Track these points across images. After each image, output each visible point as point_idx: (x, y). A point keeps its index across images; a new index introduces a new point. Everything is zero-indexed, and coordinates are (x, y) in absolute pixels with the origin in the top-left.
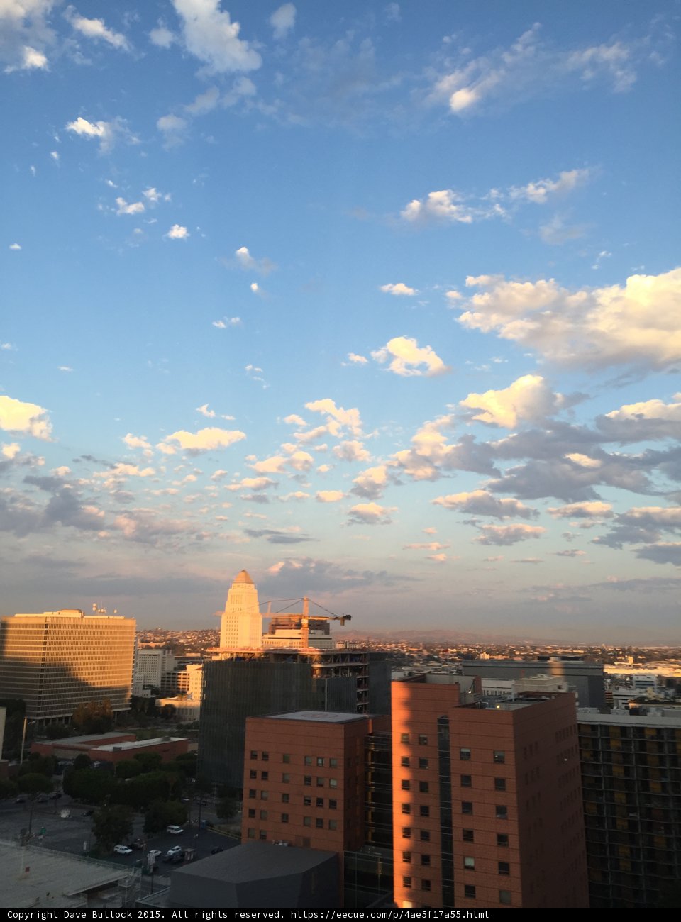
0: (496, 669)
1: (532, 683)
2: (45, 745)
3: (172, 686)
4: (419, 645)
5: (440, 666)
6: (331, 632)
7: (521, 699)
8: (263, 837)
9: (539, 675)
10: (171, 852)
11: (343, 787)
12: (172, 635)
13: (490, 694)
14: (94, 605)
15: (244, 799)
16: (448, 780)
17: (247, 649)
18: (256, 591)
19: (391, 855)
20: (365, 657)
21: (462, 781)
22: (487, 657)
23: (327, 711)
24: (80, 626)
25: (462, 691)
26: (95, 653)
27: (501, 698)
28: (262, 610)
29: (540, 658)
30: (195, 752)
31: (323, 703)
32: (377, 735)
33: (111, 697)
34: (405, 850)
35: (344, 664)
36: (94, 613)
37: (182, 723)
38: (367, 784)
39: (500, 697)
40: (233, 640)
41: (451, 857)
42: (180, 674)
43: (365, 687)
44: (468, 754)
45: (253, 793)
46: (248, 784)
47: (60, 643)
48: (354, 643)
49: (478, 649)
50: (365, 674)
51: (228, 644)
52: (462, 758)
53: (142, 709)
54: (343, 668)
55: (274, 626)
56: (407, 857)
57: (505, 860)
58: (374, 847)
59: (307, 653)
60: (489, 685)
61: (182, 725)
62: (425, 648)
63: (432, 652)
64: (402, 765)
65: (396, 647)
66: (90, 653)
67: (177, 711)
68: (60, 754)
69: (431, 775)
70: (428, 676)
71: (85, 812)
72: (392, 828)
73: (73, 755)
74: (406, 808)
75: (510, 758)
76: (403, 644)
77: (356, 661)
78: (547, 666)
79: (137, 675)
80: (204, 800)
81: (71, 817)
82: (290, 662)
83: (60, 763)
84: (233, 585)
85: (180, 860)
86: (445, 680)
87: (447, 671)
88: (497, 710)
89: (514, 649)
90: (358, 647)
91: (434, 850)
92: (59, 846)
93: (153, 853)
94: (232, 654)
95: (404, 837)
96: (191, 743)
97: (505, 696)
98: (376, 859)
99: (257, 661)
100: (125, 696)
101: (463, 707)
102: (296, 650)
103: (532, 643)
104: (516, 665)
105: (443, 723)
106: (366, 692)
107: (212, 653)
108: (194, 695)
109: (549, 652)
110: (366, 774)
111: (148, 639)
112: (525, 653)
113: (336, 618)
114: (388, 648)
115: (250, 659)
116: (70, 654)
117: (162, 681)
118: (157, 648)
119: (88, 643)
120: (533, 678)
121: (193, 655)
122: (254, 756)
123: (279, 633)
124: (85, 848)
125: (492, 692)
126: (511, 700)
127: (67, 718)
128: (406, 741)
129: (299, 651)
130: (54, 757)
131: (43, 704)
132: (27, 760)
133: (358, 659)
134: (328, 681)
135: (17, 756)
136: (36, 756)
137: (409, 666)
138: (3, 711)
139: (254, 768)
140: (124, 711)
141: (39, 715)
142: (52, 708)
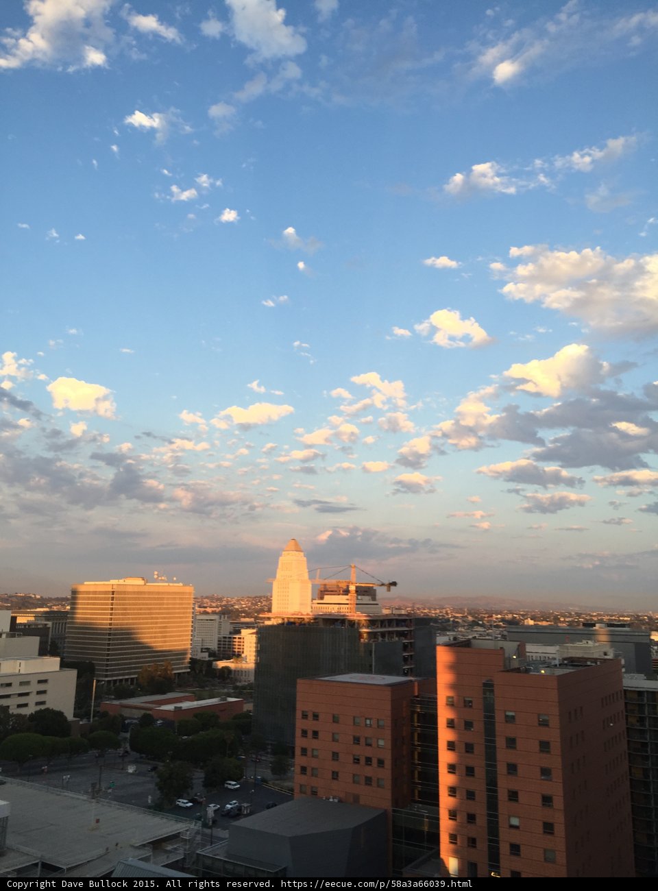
0: (539, 635)
1: (578, 649)
2: (112, 704)
3: (227, 649)
4: (464, 611)
5: (485, 631)
6: (377, 597)
7: (566, 664)
8: (314, 793)
9: (585, 641)
10: (229, 806)
11: (390, 748)
12: (228, 601)
13: (534, 659)
14: (156, 573)
15: (296, 757)
16: (494, 742)
17: (297, 615)
18: (305, 558)
19: (438, 813)
20: (411, 622)
21: (507, 744)
22: (531, 622)
23: (375, 674)
24: (144, 593)
25: (507, 655)
26: (157, 618)
27: (546, 663)
28: (311, 577)
29: (584, 625)
30: (250, 711)
31: (371, 666)
32: (423, 697)
33: (172, 660)
34: (451, 808)
35: (390, 629)
36: (156, 581)
37: (238, 684)
38: (413, 745)
39: (544, 662)
40: (284, 606)
41: (496, 816)
42: (235, 638)
43: (411, 651)
44: (513, 717)
45: (304, 751)
46: (300, 742)
47: (125, 609)
48: (400, 609)
49: (523, 615)
50: (410, 639)
51: (279, 610)
52: (507, 722)
53: (201, 671)
54: (390, 632)
55: (323, 592)
56: (453, 815)
57: (551, 821)
58: (420, 805)
59: (355, 618)
60: (534, 650)
61: (237, 686)
62: (470, 614)
63: (476, 618)
64: (448, 727)
65: (441, 612)
66: (152, 618)
67: (233, 673)
68: (126, 712)
69: (477, 736)
70: (473, 641)
71: (149, 768)
72: (437, 787)
73: (138, 714)
74: (452, 768)
75: (555, 722)
76: (448, 609)
77: (402, 626)
78: (592, 633)
79: (195, 639)
80: (259, 757)
81: (137, 772)
82: (338, 626)
83: (126, 722)
84: (283, 553)
85: (237, 814)
86: (489, 645)
87: (491, 636)
88: (542, 675)
89: (558, 615)
90: (403, 612)
91: (480, 809)
92: (127, 799)
93: (212, 808)
94: (283, 619)
95: (450, 795)
96: (245, 703)
97: (549, 661)
98: (423, 816)
99: (307, 626)
100: (184, 659)
101: (508, 671)
102: (344, 616)
103: (577, 609)
104: (560, 631)
105: (488, 687)
106: (411, 656)
107: (264, 618)
108: (248, 658)
109: (595, 619)
110: (412, 734)
111: (205, 605)
112: (570, 619)
113: (383, 585)
114: (433, 613)
115: (300, 624)
116: (133, 619)
117: (219, 644)
118: (214, 613)
119: (150, 609)
120: (578, 644)
121: (247, 620)
122: (305, 716)
123: (328, 599)
124: (150, 801)
125: (536, 657)
126: (556, 665)
127: (132, 679)
128: (451, 704)
129: (348, 616)
130: (121, 716)
131: (112, 665)
132: (96, 718)
133: (403, 623)
134: (376, 645)
135: (87, 715)
136: (105, 714)
137: (454, 631)
138: (73, 674)
139: (305, 728)
140: (183, 673)
141: (106, 676)
142: (120, 670)
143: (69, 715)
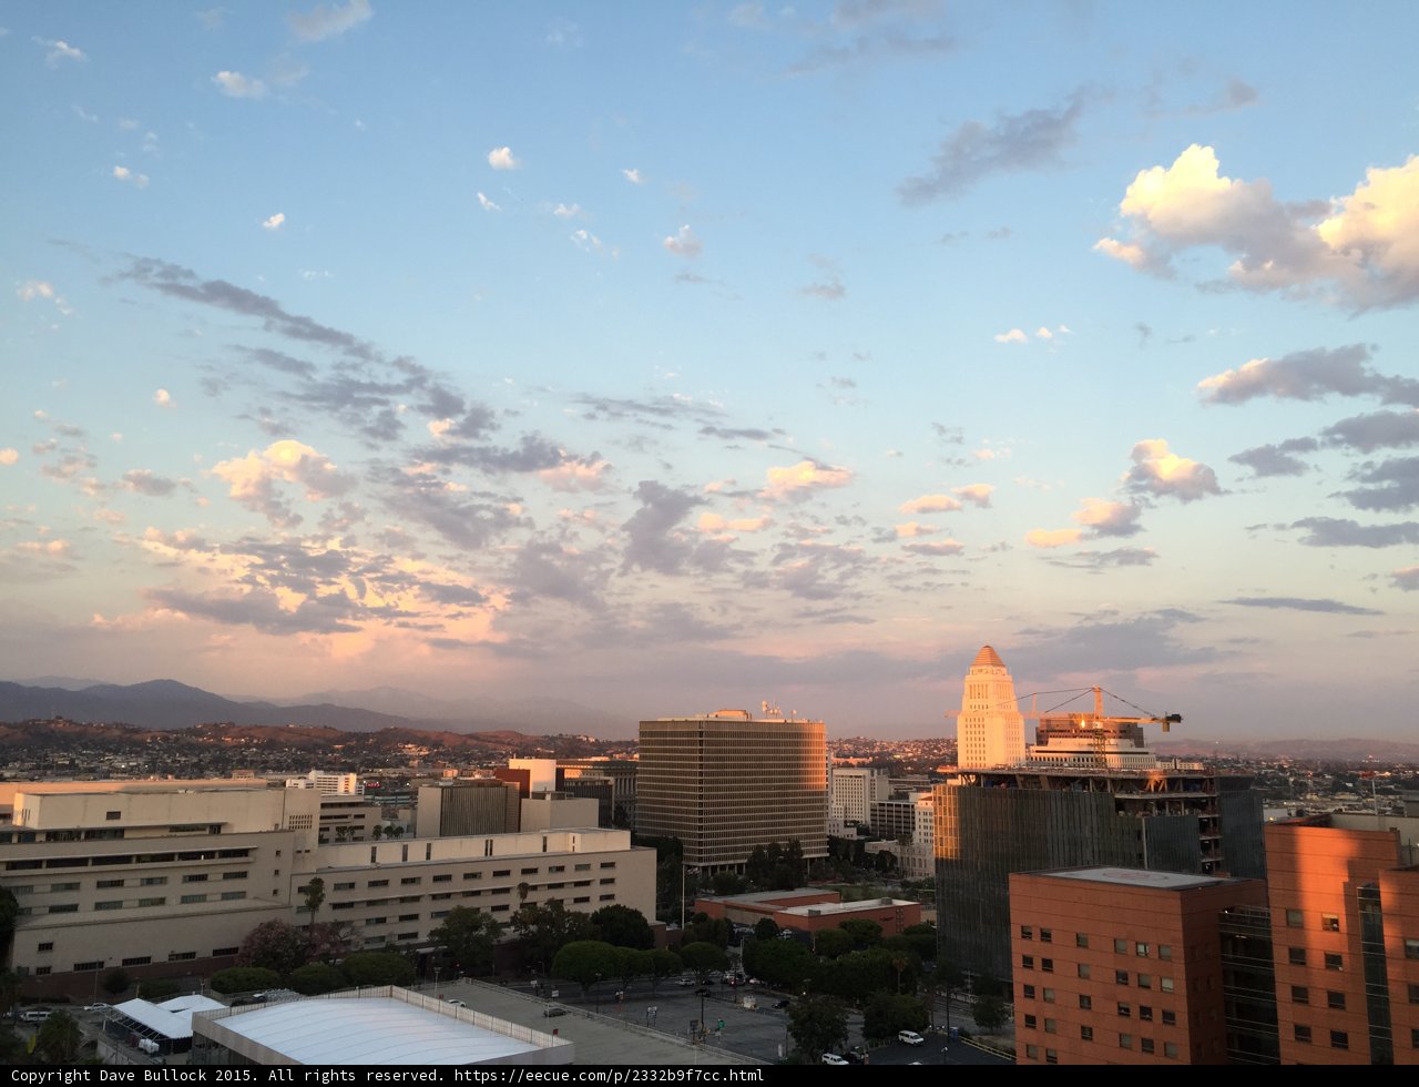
2: (713, 904)
3: (888, 824)
4: (1316, 765)
6: (1145, 741)
8: (1052, 1060)
11: (1184, 991)
12: (882, 747)
14: (764, 703)
15: (1016, 999)
16: (1384, 991)
17: (1003, 769)
18: (1010, 678)
20: (1212, 783)
23: (1151, 868)
24: (747, 734)
25: (1404, 842)
28: (1023, 708)
30: (932, 923)
31: (1141, 856)
32: (1242, 912)
33: (801, 837)
35: (1173, 795)
36: (764, 715)
37: (909, 879)
40: (978, 755)
42: (900, 806)
43: (1215, 833)
45: (1029, 991)
46: (1020, 977)
47: (722, 759)
48: (1189, 760)
50: (1214, 812)
51: (970, 762)
52: (1411, 958)
53: (847, 857)
54: (1171, 801)
55: (1045, 733)
59: (1106, 776)
61: (908, 883)
62: (1328, 770)
63: (1340, 776)
64: (1292, 963)
65: (1269, 767)
66: (763, 773)
67: (899, 861)
68: (735, 917)
69: (1350, 981)
70: (1335, 817)
71: (777, 1002)
73: (756, 919)
76: (1283, 762)
77: (1195, 790)
79: (834, 806)
80: (953, 996)
81: (758, 1007)
82: (1077, 789)
83: (736, 930)
84: (972, 668)
86: (1371, 824)
87: (1374, 809)
90: (1196, 766)
92: (742, 1047)
94: (979, 776)
96: (923, 909)
100: (820, 836)
101: (1411, 869)
102: (1086, 772)
105: (1369, 896)
106: (1216, 841)
107: (946, 774)
110: (1226, 974)
111: (846, 753)
113: (1155, 719)
114: (1255, 769)
115: (1009, 785)
116: (734, 774)
117: (872, 815)
118: (861, 765)
119: (761, 759)
121: (917, 777)
122: (1026, 934)
123: (1054, 744)
124: (780, 1054)
127: (740, 866)
129: (1093, 772)
130: (728, 921)
131: (707, 844)
132: (691, 923)
133: (1198, 786)
134: (1147, 822)
135: (676, 917)
136: (703, 918)
137: (1298, 800)
138: (652, 854)
139: (1028, 953)
140: (819, 859)
141: (700, 860)
142: (718, 851)
143: (650, 916)
